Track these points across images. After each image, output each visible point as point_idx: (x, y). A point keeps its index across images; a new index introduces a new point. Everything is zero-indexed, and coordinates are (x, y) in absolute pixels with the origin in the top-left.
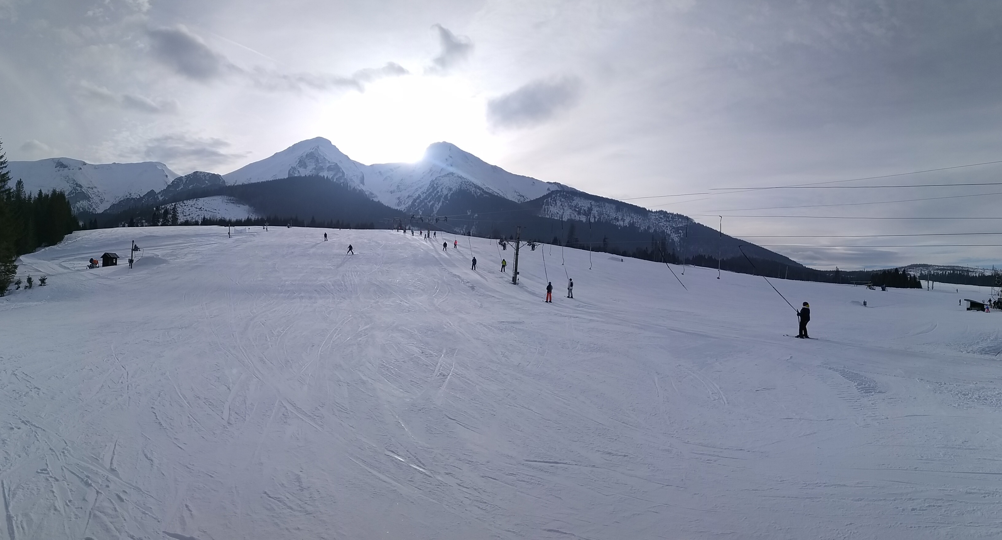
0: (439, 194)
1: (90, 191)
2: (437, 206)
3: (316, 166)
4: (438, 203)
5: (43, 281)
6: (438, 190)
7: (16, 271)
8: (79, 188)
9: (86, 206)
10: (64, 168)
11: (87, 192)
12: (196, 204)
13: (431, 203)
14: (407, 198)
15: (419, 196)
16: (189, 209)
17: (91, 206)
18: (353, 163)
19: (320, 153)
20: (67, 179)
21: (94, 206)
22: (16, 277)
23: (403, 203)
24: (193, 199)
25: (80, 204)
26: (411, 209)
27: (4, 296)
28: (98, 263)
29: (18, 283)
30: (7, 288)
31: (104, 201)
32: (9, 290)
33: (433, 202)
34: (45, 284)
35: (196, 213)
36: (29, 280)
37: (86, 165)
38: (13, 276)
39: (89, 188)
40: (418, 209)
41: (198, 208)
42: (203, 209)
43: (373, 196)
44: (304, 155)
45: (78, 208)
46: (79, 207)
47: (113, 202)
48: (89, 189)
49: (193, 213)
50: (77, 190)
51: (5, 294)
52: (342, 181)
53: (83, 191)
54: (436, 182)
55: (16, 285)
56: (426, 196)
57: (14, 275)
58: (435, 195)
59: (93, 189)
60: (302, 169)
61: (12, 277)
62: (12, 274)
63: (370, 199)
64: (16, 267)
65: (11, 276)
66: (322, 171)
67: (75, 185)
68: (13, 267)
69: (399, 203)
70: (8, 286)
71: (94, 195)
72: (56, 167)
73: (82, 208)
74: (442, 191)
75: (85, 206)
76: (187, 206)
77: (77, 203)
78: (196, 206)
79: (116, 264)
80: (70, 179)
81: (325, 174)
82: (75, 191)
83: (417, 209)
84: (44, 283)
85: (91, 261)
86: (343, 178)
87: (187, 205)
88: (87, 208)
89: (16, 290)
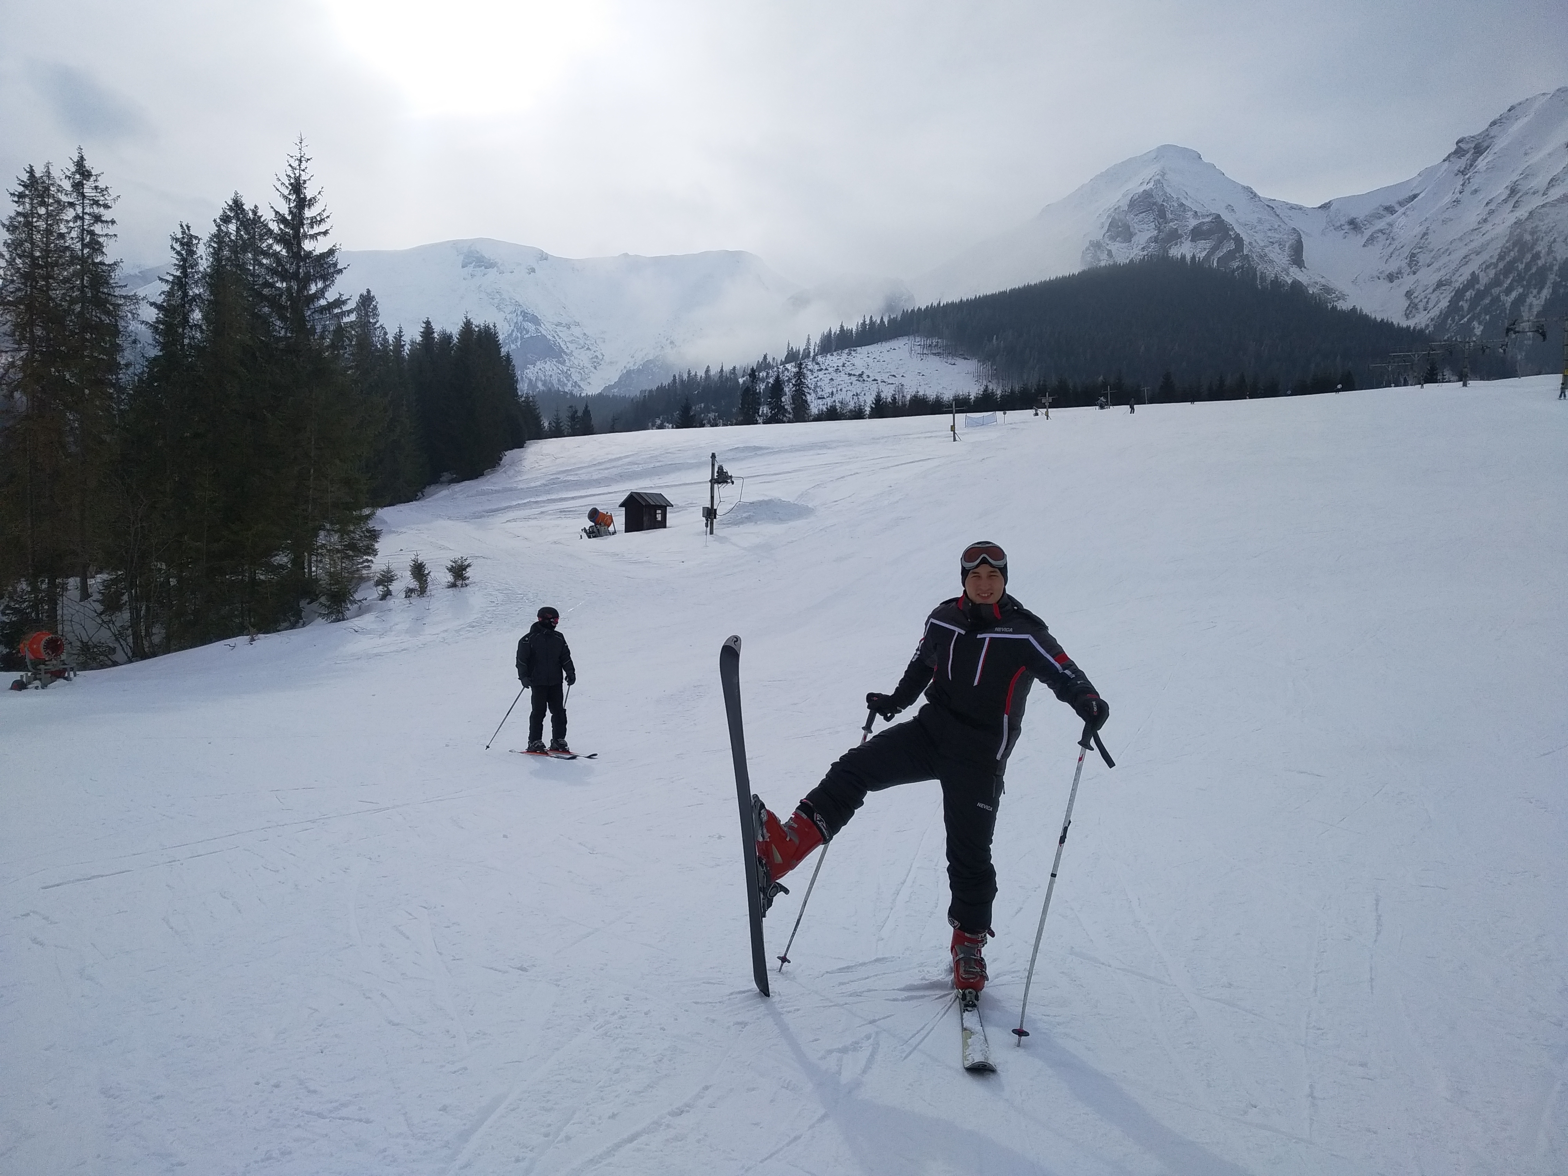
0: (1540, 263)
1: (564, 334)
2: (1535, 302)
3: (1159, 232)
4: (1539, 293)
5: (459, 572)
6: (1538, 248)
7: (377, 546)
8: (531, 327)
9: (554, 377)
10: (486, 268)
11: (554, 337)
12: (848, 363)
13: (1514, 295)
14: (1434, 291)
15: (1474, 279)
16: (832, 379)
17: (566, 378)
18: (1268, 206)
19: (1168, 190)
20: (496, 301)
21: (576, 377)
22: (378, 564)
23: (1421, 306)
24: (840, 352)
25: (536, 370)
26: (1449, 321)
27: (344, 620)
28: (612, 521)
29: (386, 579)
30: (352, 596)
31: (602, 363)
32: (360, 601)
33: (1521, 290)
34: (467, 582)
35: (850, 388)
36: (419, 571)
37: (546, 259)
38: (367, 561)
39: (559, 324)
40: (1470, 321)
41: (854, 375)
42: (868, 377)
43: (1334, 295)
44: (1124, 204)
45: (530, 380)
46: (534, 379)
47: (628, 366)
48: (559, 328)
49: (841, 390)
50: (527, 332)
51: (348, 614)
52: (1235, 264)
53: (544, 332)
54: (1529, 226)
55: (381, 588)
56: (1496, 274)
57: (370, 558)
58: (1528, 267)
59: (569, 328)
60: (1117, 245)
61: (366, 564)
62: (365, 557)
63: (1328, 307)
64: (374, 535)
65: (361, 560)
66: (1176, 244)
67: (521, 318)
68: (366, 537)
69: (1410, 309)
70: (356, 591)
71: (575, 345)
72: (463, 267)
73: (542, 381)
74: (1550, 251)
75: (551, 376)
76: (826, 369)
77: (529, 368)
78: (848, 370)
79: (663, 524)
80: (504, 299)
81: (1184, 250)
82: (521, 333)
83: (1466, 319)
84: (464, 579)
85: (594, 515)
86: (1237, 255)
87: (824, 368)
88: (555, 382)
89: (381, 600)
